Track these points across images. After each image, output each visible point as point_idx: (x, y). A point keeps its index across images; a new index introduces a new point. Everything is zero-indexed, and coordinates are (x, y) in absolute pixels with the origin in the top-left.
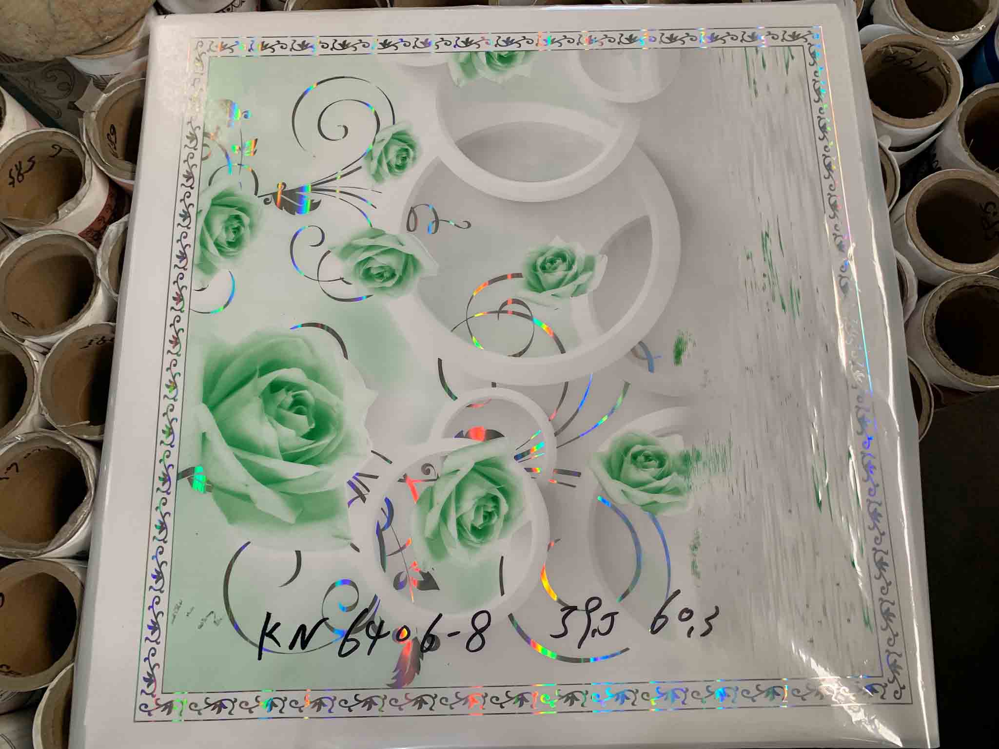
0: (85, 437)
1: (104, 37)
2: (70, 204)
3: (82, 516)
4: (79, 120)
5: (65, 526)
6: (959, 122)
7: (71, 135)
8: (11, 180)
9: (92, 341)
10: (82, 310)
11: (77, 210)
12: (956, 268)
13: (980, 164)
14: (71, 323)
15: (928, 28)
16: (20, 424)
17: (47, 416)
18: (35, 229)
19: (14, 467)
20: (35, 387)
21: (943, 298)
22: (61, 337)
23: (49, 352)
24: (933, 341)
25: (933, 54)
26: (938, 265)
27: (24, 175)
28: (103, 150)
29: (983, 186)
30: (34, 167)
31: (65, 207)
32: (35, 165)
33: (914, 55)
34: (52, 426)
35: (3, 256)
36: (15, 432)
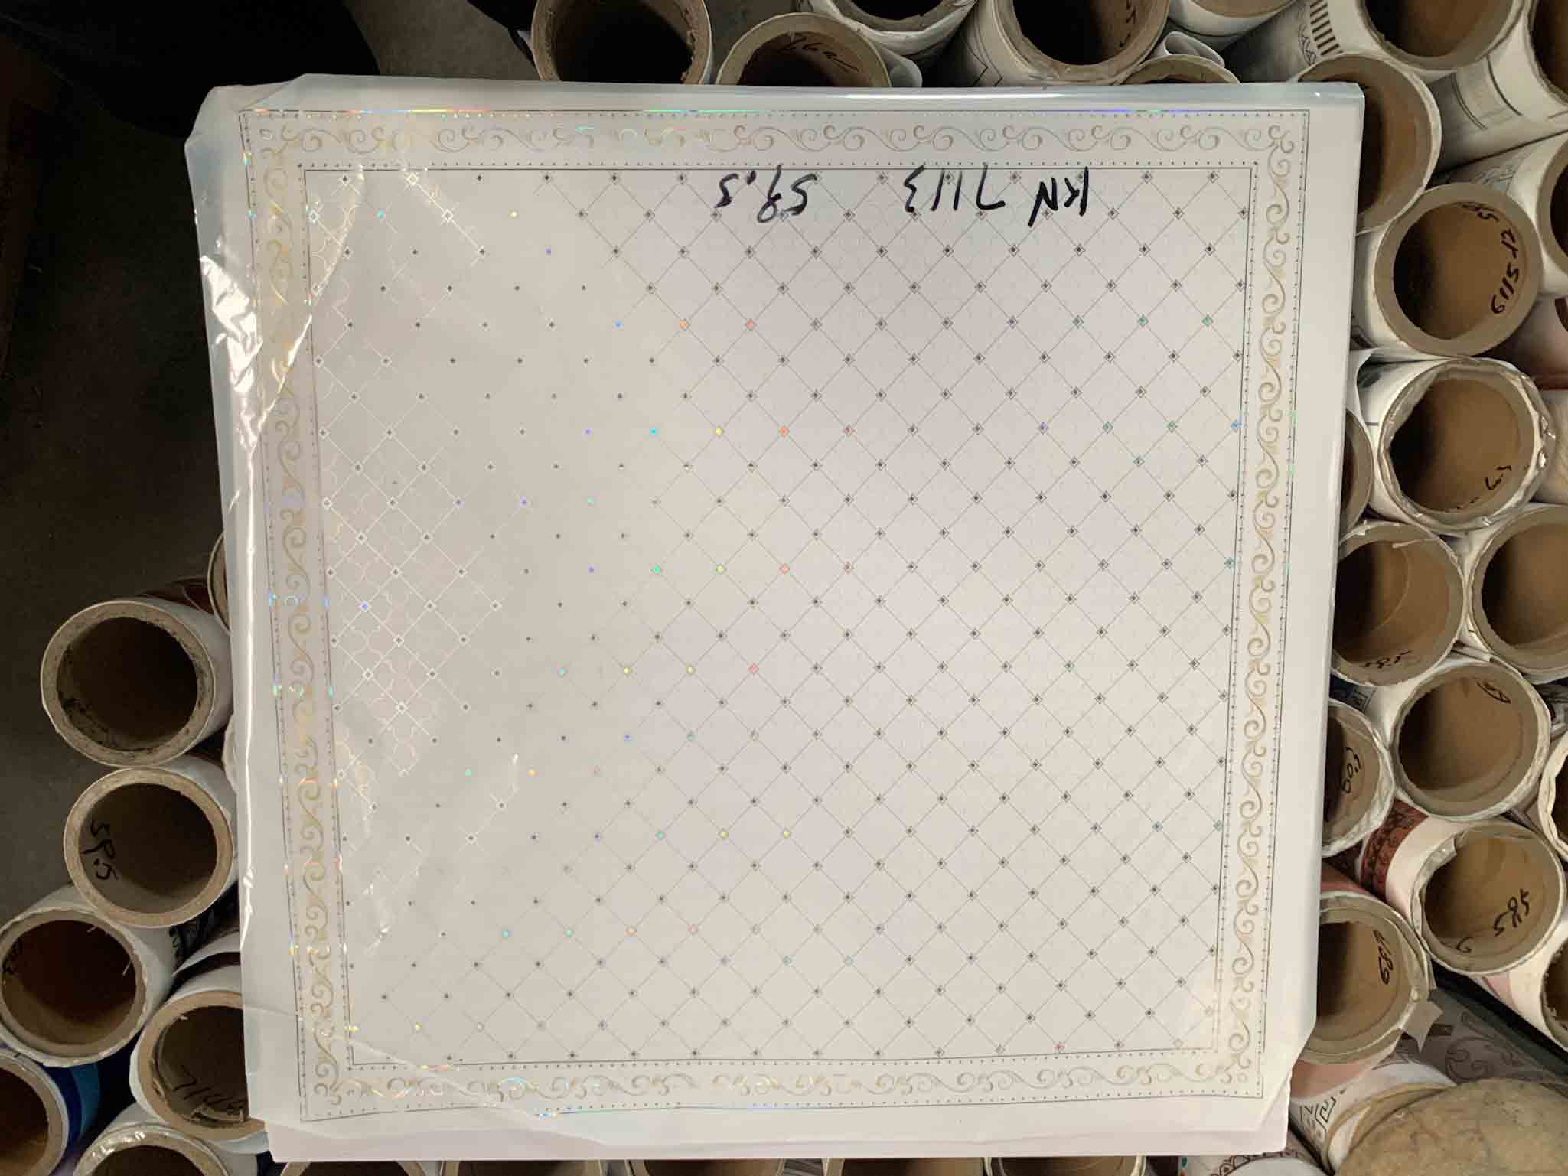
0: (1397, 525)
1: (1405, 1117)
2: (1439, 861)
3: (1394, 415)
4: (1435, 987)
5: (1417, 400)
6: (143, 1000)
7: (1443, 964)
8: (1526, 899)
9: (1396, 661)
10: (1412, 704)
11: (1428, 852)
12: (164, 776)
13: (116, 937)
14: (1426, 684)
15: (181, 1151)
16: (1488, 541)
17: (1451, 553)
18: (1486, 824)
19: (1491, 485)
20: (1470, 593)
21: (183, 730)
22: (1439, 665)
23: (1455, 645)
24: (204, 668)
25: (176, 1109)
26: (189, 780)
27: (1506, 908)
28: (1398, 944)
29: (114, 902)
30: (1494, 920)
31: (1444, 857)
32: (1492, 924)
33: (205, 1109)
34: (1445, 541)
35: (1528, 783)
36: (1495, 530)
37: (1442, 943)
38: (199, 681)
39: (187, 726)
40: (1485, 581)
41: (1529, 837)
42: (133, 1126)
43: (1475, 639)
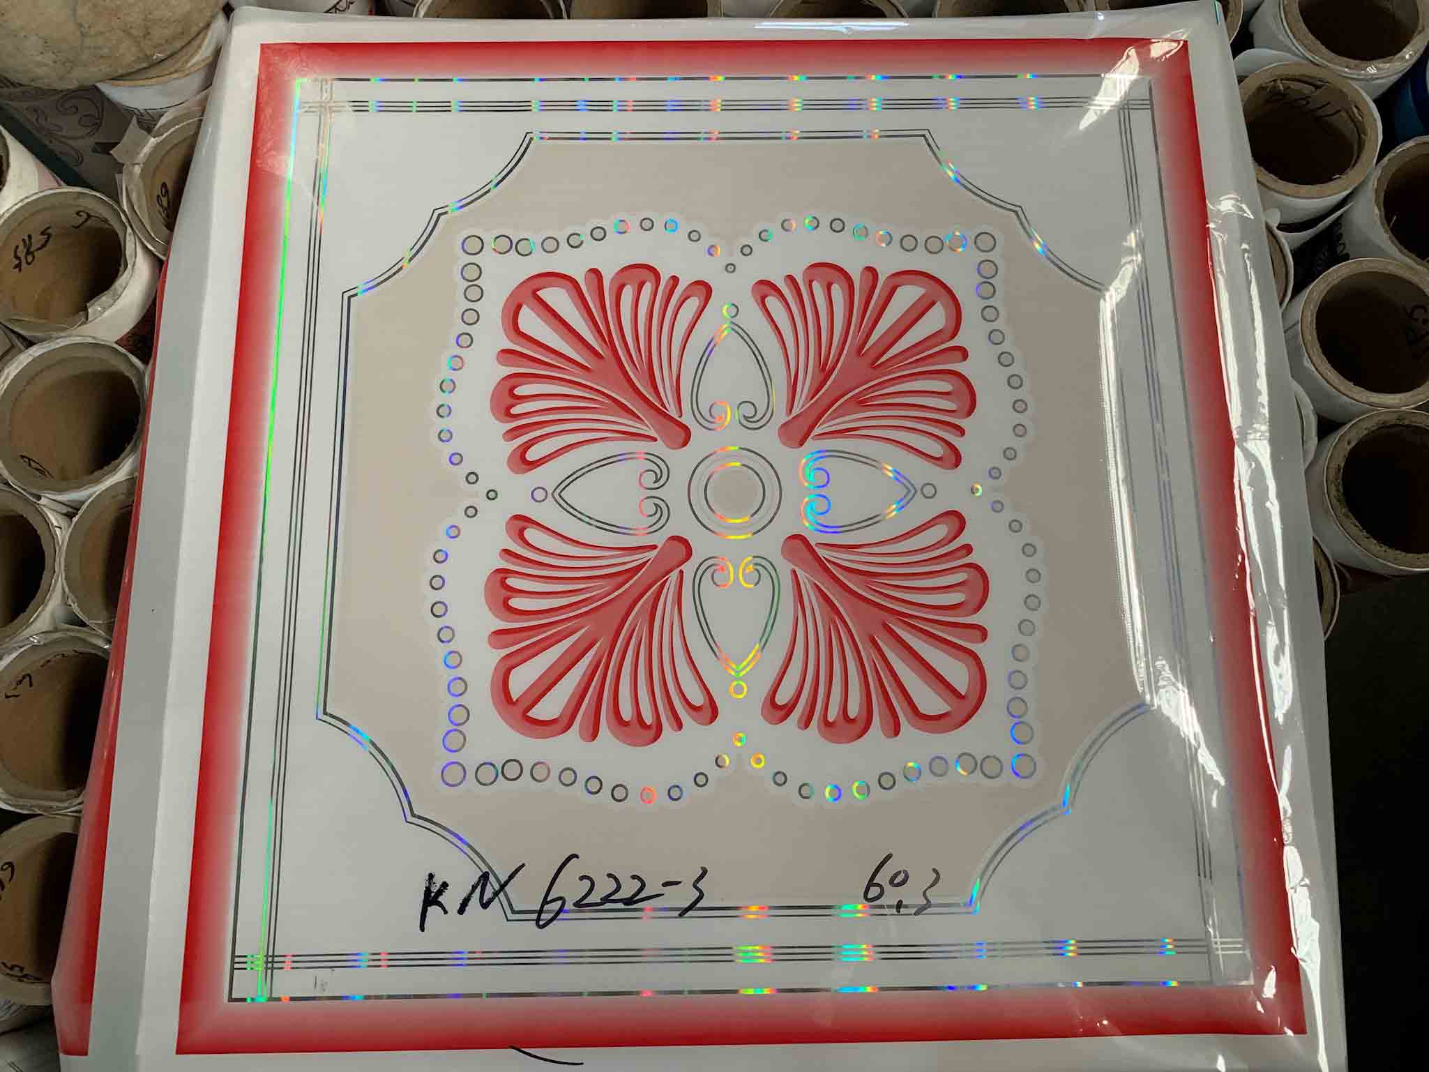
2: (105, 298)
4: (117, 176)
6: (1377, 190)
7: (105, 198)
11: (114, 308)
12: (1371, 400)
13: (1406, 251)
14: (111, 472)
15: (1333, 55)
16: (35, 619)
17: (75, 608)
18: (54, 334)
19: (28, 678)
20: (57, 566)
21: (1353, 444)
22: (95, 492)
23: (75, 515)
24: (1338, 503)
25: (1342, 95)
26: (1347, 396)
27: (36, 254)
28: (151, 219)
29: (1410, 282)
30: (50, 243)
31: (98, 303)
32: (51, 239)
33: (1312, 92)
34: (82, 621)
35: (8, 374)
36: (28, 630)
37: (106, 221)
38: (1342, 490)
39: (1349, 448)
40: (41, 578)
41: (10, 320)
42: (1377, 78)
43: (54, 519)
